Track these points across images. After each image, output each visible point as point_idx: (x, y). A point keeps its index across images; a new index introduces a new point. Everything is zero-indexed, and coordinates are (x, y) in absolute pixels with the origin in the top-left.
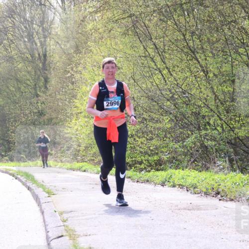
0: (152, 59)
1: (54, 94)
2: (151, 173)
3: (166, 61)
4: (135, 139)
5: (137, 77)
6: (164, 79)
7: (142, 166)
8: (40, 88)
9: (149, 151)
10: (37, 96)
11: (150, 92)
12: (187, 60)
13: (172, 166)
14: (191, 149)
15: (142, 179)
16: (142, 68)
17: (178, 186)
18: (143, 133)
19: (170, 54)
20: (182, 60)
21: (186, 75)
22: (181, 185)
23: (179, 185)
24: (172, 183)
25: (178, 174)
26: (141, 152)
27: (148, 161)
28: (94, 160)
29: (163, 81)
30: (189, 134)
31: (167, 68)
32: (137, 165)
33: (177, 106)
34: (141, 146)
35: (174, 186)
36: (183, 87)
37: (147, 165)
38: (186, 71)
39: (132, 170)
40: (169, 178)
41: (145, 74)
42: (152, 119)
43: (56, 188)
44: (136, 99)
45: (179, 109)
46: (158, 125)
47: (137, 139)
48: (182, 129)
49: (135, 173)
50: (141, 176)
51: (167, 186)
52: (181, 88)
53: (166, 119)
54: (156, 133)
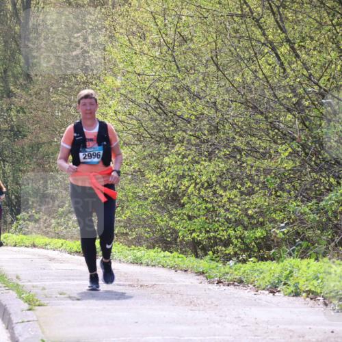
0: (257, 21)
1: (45, 92)
2: (249, 265)
3: (287, 26)
4: (215, 192)
5: (224, 59)
6: (282, 64)
7: (230, 250)
8: (16, 77)
9: (246, 219)
10: (10, 94)
11: (251, 91)
12: (333, 25)
13: (293, 251)
14: (336, 217)
15: (228, 277)
16: (236, 41)
17: (304, 294)
18: (233, 180)
19: (295, 12)
20: (321, 24)
21: (329, 57)
22: (313, 293)
23: (308, 292)
24: (292, 288)
25: (305, 269)
26: (228, 220)
27: (242, 239)
28: (127, 234)
29: (278, 70)
30: (331, 185)
31: (288, 41)
32: (220, 248)
33: (307, 123)
34: (228, 206)
35: (297, 294)
36: (321, 83)
37: (240, 249)
38: (330, 49)
39: (208, 257)
40: (287, 278)
41: (240, 53)
42: (253, 151)
43: (46, 292)
44: (219, 107)
45: (311, 130)
46: (267, 163)
47: (221, 192)
48: (317, 173)
49: (214, 264)
50: (227, 270)
51: (282, 294)
52: (317, 84)
53: (284, 150)
54: (262, 179)
